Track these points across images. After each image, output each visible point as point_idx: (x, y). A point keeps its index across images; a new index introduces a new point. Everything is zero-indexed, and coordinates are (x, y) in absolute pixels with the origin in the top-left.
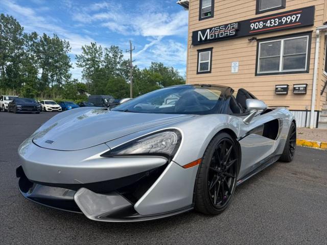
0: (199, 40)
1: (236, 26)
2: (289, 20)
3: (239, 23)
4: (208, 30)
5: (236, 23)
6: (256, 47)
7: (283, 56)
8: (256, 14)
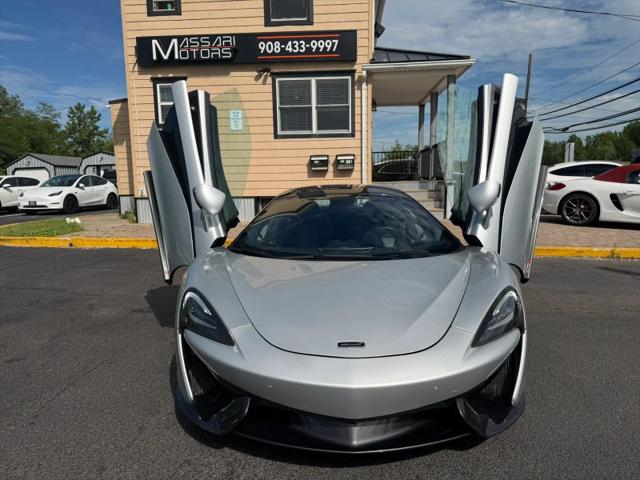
0: (155, 58)
2: (322, 47)
3: (239, 37)
4: (175, 41)
6: (271, 86)
7: (317, 108)
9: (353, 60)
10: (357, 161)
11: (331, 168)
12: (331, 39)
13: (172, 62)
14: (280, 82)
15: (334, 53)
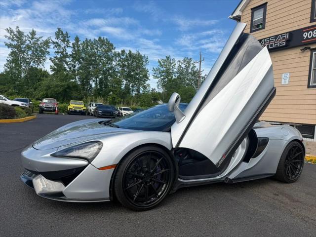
1: (286, 37)
3: (291, 33)
5: (287, 33)
6: (309, 57)
8: (311, 22)
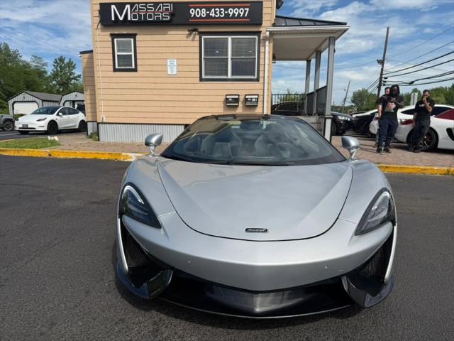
0: (113, 19)
2: (237, 14)
3: (175, 5)
4: (128, 6)
5: (170, 3)
6: (198, 42)
7: (232, 59)
9: (260, 24)
10: (261, 99)
11: (241, 105)
12: (244, 7)
13: (126, 22)
14: (205, 39)
15: (246, 18)
